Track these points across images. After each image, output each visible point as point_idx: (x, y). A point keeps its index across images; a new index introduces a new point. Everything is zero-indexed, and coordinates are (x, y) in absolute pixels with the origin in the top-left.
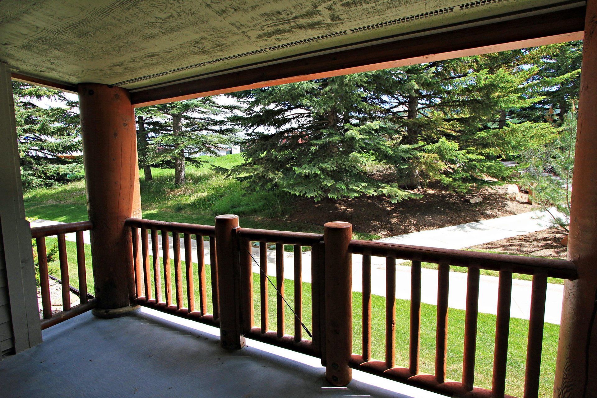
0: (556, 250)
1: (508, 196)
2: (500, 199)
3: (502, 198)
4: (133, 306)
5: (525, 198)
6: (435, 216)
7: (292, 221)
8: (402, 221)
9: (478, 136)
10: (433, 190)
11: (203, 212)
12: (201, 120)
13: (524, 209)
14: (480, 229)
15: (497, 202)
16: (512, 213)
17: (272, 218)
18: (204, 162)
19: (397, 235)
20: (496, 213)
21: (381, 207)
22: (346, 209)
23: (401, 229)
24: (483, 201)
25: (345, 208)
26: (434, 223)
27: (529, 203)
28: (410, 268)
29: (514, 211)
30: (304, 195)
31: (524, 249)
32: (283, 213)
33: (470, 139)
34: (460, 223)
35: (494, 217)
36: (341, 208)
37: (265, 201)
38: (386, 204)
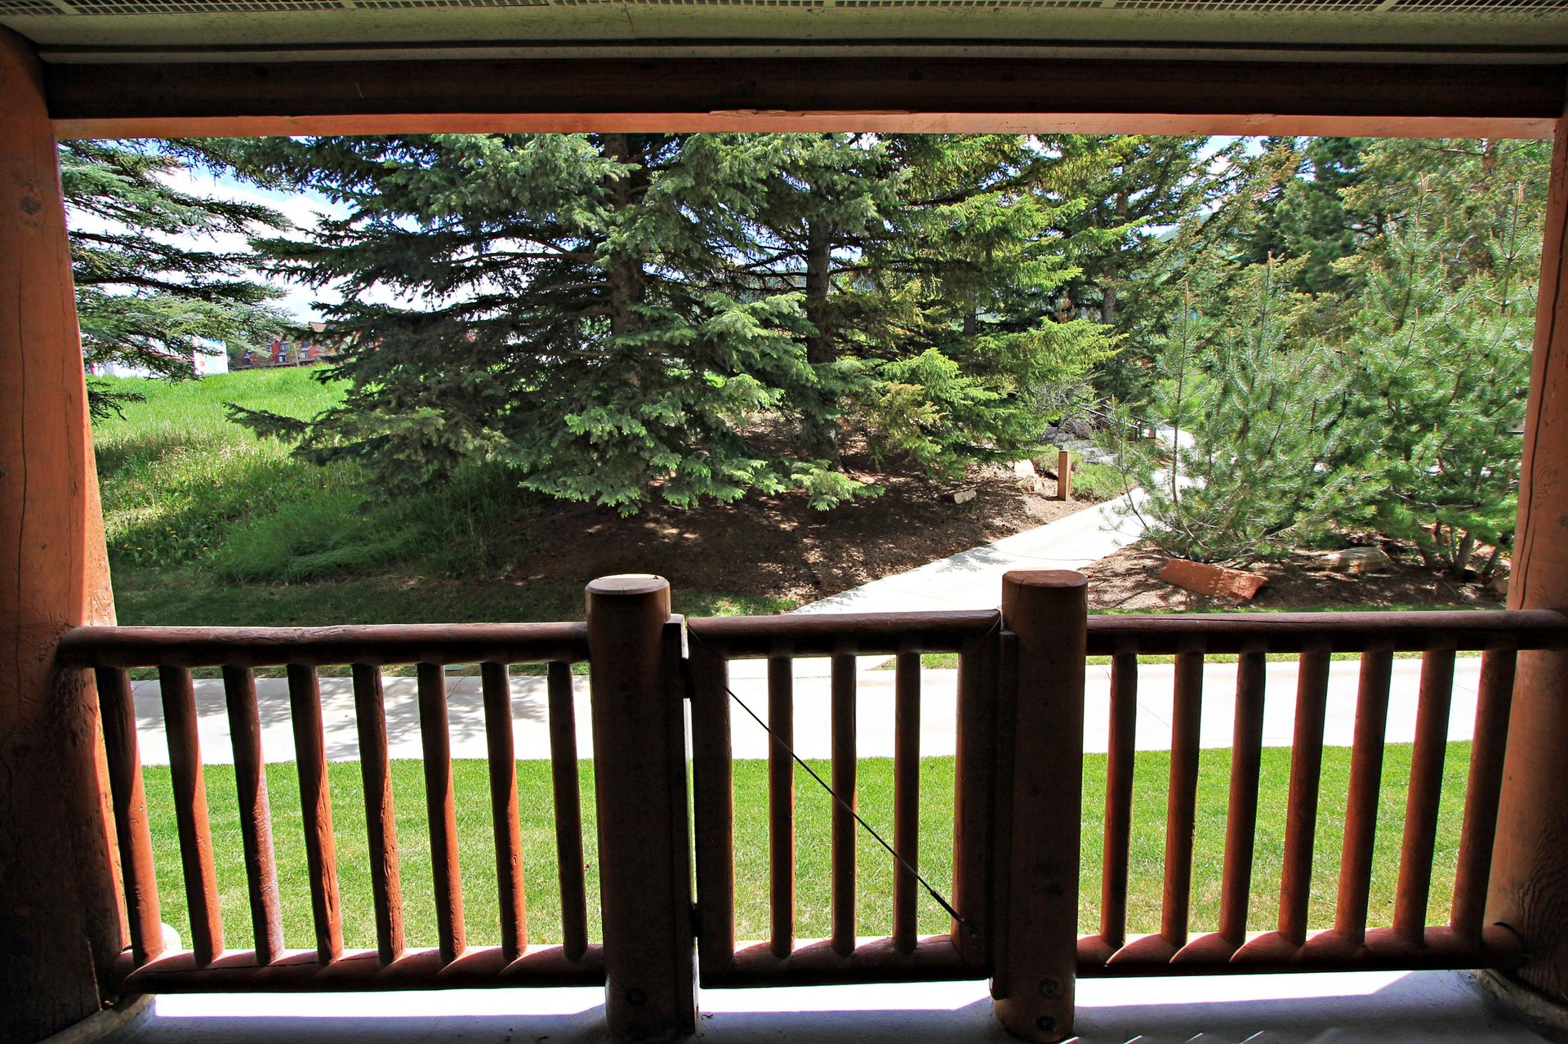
0: (1159, 592)
1: (1019, 485)
2: (1008, 492)
3: (1009, 488)
4: (118, 1008)
5: (1051, 488)
6: (898, 538)
7: (531, 582)
8: (832, 556)
9: (981, 346)
10: (871, 475)
11: (167, 578)
12: (106, 245)
13: (1056, 511)
14: (994, 561)
15: (1005, 498)
16: (1039, 522)
17: (459, 576)
18: (120, 396)
19: (833, 593)
20: (1011, 523)
21: (765, 522)
22: (680, 534)
23: (836, 577)
24: (978, 497)
25: (674, 531)
26: (903, 557)
27: (1060, 497)
28: (892, 675)
29: (1040, 515)
30: (593, 499)
31: (1107, 597)
32: (494, 559)
33: (963, 353)
34: (952, 553)
35: (1010, 531)
36: (666, 532)
37: (421, 526)
38: (776, 515)
